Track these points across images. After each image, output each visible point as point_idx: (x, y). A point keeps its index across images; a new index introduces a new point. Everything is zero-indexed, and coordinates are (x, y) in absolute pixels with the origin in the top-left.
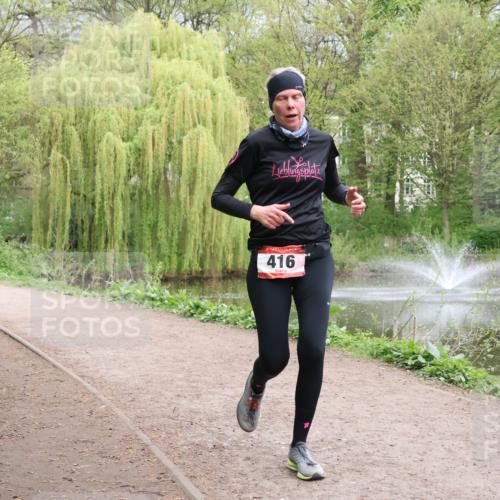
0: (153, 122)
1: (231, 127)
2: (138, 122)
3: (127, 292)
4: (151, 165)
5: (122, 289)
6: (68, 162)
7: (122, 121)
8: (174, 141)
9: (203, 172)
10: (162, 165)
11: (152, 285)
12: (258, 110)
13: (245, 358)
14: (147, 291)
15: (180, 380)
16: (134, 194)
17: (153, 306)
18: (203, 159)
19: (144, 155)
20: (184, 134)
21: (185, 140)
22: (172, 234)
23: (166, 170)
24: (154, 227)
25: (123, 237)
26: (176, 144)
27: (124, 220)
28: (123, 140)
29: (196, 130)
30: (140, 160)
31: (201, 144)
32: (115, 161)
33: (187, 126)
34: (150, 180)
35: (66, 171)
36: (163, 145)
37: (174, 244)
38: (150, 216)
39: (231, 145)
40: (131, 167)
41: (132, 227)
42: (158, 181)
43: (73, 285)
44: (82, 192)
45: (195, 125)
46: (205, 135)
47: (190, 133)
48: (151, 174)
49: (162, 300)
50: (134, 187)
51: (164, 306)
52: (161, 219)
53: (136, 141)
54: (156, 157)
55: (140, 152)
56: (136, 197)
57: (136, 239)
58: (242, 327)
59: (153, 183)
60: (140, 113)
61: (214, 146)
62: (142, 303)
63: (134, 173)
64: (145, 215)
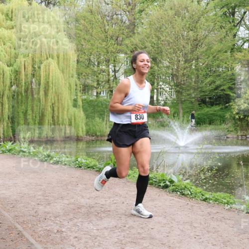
0: (24, 57)
1: (67, 59)
2: (16, 56)
3: (10, 148)
4: (23, 80)
5: (7, 147)
7: (7, 55)
8: (36, 66)
9: (52, 83)
10: (29, 80)
12: (81, 51)
13: (74, 183)
15: (40, 195)
16: (14, 95)
18: (52, 76)
19: (20, 74)
20: (41, 63)
21: (42, 66)
22: (36, 117)
23: (32, 82)
24: (25, 113)
25: (9, 118)
26: (37, 68)
27: (9, 109)
28: (8, 66)
29: (48, 61)
30: (17, 77)
31: (51, 68)
32: (3, 78)
33: (43, 59)
34: (23, 88)
36: (30, 69)
37: (36, 122)
38: (23, 107)
39: (67, 69)
40: (13, 81)
41: (13, 113)
42: (28, 89)
45: (47, 58)
46: (53, 63)
47: (45, 63)
48: (24, 84)
50: (14, 92)
52: (29, 109)
53: (15, 66)
54: (26, 75)
55: (17, 73)
56: (15, 96)
57: (16, 120)
58: (73, 167)
59: (25, 89)
60: (17, 51)
61: (58, 69)
62: (18, 154)
63: (14, 84)
64: (20, 107)
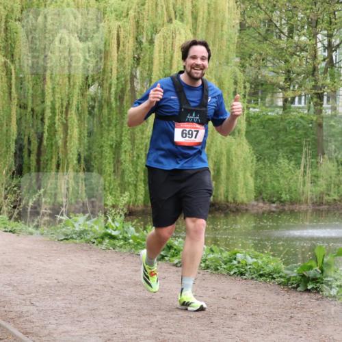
0: (118, 17)
1: (216, 21)
3: (82, 228)
4: (115, 72)
5: (76, 225)
6: (12, 67)
8: (144, 40)
10: (128, 71)
11: (113, 221)
14: (107, 228)
16: (93, 108)
17: (114, 247)
19: (106, 58)
20: (156, 32)
21: (158, 39)
23: (133, 77)
24: (117, 148)
25: (79, 160)
26: (146, 44)
27: (80, 139)
33: (160, 22)
34: (113, 90)
35: (11, 79)
36: (130, 45)
38: (113, 134)
40: (91, 74)
41: (89, 148)
42: (123, 91)
43: (16, 220)
44: (30, 105)
45: (170, 20)
47: (163, 31)
48: (114, 81)
49: (125, 239)
50: (93, 99)
51: (128, 247)
52: (126, 138)
54: (121, 61)
56: (96, 109)
57: (95, 164)
58: (225, 273)
59: (116, 93)
60: (102, 5)
62: (100, 243)
63: (93, 81)
64: (105, 134)
